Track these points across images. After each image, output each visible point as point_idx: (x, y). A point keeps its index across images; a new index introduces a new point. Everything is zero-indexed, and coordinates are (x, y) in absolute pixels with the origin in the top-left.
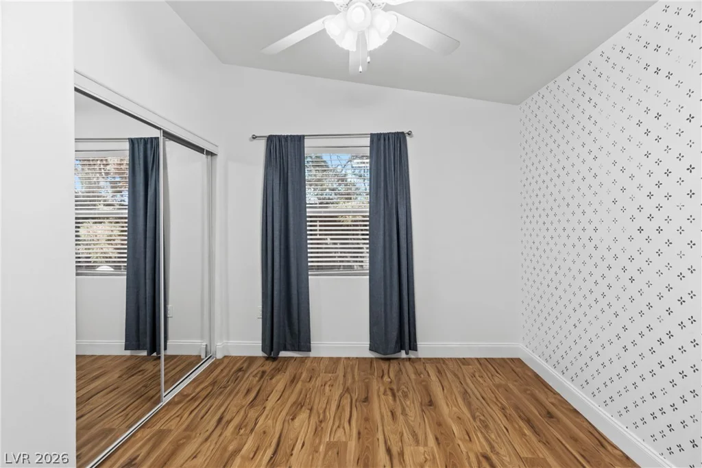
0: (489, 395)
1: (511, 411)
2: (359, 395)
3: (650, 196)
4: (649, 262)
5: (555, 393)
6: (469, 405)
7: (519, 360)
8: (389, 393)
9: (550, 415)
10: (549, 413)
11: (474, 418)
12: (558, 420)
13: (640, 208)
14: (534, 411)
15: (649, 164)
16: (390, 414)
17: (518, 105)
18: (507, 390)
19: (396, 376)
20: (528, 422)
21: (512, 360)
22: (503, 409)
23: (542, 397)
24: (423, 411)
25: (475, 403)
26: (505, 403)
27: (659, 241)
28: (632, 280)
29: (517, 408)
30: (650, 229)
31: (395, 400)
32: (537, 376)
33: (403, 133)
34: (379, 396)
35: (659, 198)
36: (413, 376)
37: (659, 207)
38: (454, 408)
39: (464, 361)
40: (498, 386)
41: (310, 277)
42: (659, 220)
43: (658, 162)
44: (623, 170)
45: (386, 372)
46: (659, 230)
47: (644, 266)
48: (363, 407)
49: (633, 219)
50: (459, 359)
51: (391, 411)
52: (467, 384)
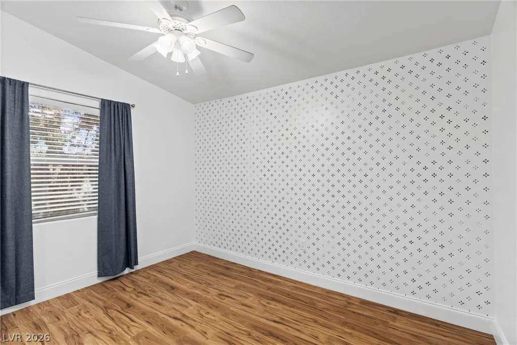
0: (197, 272)
1: (213, 274)
2: (119, 306)
3: (268, 162)
4: (268, 188)
5: (222, 260)
6: (193, 280)
7: (194, 251)
8: (140, 295)
9: (228, 269)
10: (226, 268)
11: (201, 284)
12: (232, 269)
13: (264, 167)
14: (221, 269)
15: (268, 149)
16: (155, 304)
17: (194, 104)
18: (202, 266)
19: (134, 285)
20: (223, 274)
21: (191, 252)
22: (209, 274)
23: (218, 263)
24: (172, 293)
25: (195, 277)
26: (207, 271)
27: (272, 180)
28: (261, 196)
29: (214, 272)
30: (268, 175)
31: (150, 297)
32: (208, 255)
33: (128, 104)
34: (136, 300)
35: (272, 163)
36: (146, 281)
37: (272, 166)
38: (187, 284)
39: (168, 262)
40: (197, 266)
41: (33, 225)
42: (272, 171)
43: (272, 149)
44: (257, 150)
45: (123, 286)
46: (272, 175)
47: (266, 190)
48: (134, 310)
49: (261, 171)
50: (164, 261)
51: (154, 302)
52: (181, 271)
